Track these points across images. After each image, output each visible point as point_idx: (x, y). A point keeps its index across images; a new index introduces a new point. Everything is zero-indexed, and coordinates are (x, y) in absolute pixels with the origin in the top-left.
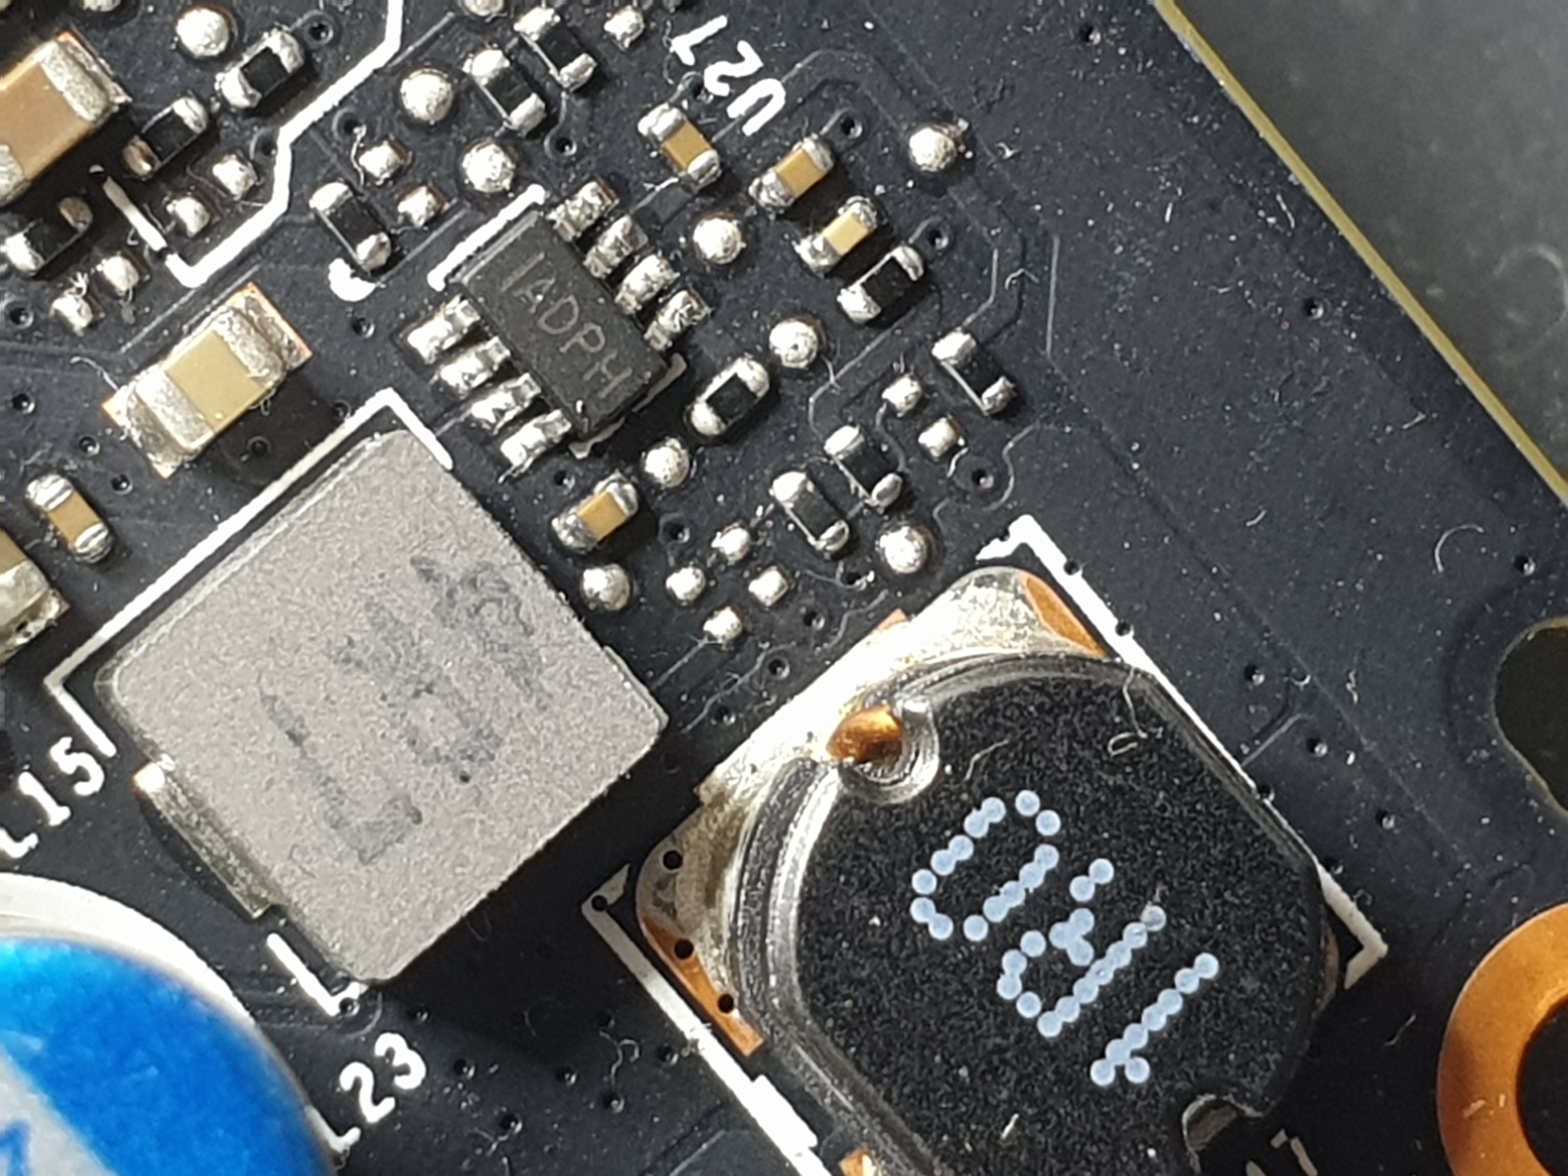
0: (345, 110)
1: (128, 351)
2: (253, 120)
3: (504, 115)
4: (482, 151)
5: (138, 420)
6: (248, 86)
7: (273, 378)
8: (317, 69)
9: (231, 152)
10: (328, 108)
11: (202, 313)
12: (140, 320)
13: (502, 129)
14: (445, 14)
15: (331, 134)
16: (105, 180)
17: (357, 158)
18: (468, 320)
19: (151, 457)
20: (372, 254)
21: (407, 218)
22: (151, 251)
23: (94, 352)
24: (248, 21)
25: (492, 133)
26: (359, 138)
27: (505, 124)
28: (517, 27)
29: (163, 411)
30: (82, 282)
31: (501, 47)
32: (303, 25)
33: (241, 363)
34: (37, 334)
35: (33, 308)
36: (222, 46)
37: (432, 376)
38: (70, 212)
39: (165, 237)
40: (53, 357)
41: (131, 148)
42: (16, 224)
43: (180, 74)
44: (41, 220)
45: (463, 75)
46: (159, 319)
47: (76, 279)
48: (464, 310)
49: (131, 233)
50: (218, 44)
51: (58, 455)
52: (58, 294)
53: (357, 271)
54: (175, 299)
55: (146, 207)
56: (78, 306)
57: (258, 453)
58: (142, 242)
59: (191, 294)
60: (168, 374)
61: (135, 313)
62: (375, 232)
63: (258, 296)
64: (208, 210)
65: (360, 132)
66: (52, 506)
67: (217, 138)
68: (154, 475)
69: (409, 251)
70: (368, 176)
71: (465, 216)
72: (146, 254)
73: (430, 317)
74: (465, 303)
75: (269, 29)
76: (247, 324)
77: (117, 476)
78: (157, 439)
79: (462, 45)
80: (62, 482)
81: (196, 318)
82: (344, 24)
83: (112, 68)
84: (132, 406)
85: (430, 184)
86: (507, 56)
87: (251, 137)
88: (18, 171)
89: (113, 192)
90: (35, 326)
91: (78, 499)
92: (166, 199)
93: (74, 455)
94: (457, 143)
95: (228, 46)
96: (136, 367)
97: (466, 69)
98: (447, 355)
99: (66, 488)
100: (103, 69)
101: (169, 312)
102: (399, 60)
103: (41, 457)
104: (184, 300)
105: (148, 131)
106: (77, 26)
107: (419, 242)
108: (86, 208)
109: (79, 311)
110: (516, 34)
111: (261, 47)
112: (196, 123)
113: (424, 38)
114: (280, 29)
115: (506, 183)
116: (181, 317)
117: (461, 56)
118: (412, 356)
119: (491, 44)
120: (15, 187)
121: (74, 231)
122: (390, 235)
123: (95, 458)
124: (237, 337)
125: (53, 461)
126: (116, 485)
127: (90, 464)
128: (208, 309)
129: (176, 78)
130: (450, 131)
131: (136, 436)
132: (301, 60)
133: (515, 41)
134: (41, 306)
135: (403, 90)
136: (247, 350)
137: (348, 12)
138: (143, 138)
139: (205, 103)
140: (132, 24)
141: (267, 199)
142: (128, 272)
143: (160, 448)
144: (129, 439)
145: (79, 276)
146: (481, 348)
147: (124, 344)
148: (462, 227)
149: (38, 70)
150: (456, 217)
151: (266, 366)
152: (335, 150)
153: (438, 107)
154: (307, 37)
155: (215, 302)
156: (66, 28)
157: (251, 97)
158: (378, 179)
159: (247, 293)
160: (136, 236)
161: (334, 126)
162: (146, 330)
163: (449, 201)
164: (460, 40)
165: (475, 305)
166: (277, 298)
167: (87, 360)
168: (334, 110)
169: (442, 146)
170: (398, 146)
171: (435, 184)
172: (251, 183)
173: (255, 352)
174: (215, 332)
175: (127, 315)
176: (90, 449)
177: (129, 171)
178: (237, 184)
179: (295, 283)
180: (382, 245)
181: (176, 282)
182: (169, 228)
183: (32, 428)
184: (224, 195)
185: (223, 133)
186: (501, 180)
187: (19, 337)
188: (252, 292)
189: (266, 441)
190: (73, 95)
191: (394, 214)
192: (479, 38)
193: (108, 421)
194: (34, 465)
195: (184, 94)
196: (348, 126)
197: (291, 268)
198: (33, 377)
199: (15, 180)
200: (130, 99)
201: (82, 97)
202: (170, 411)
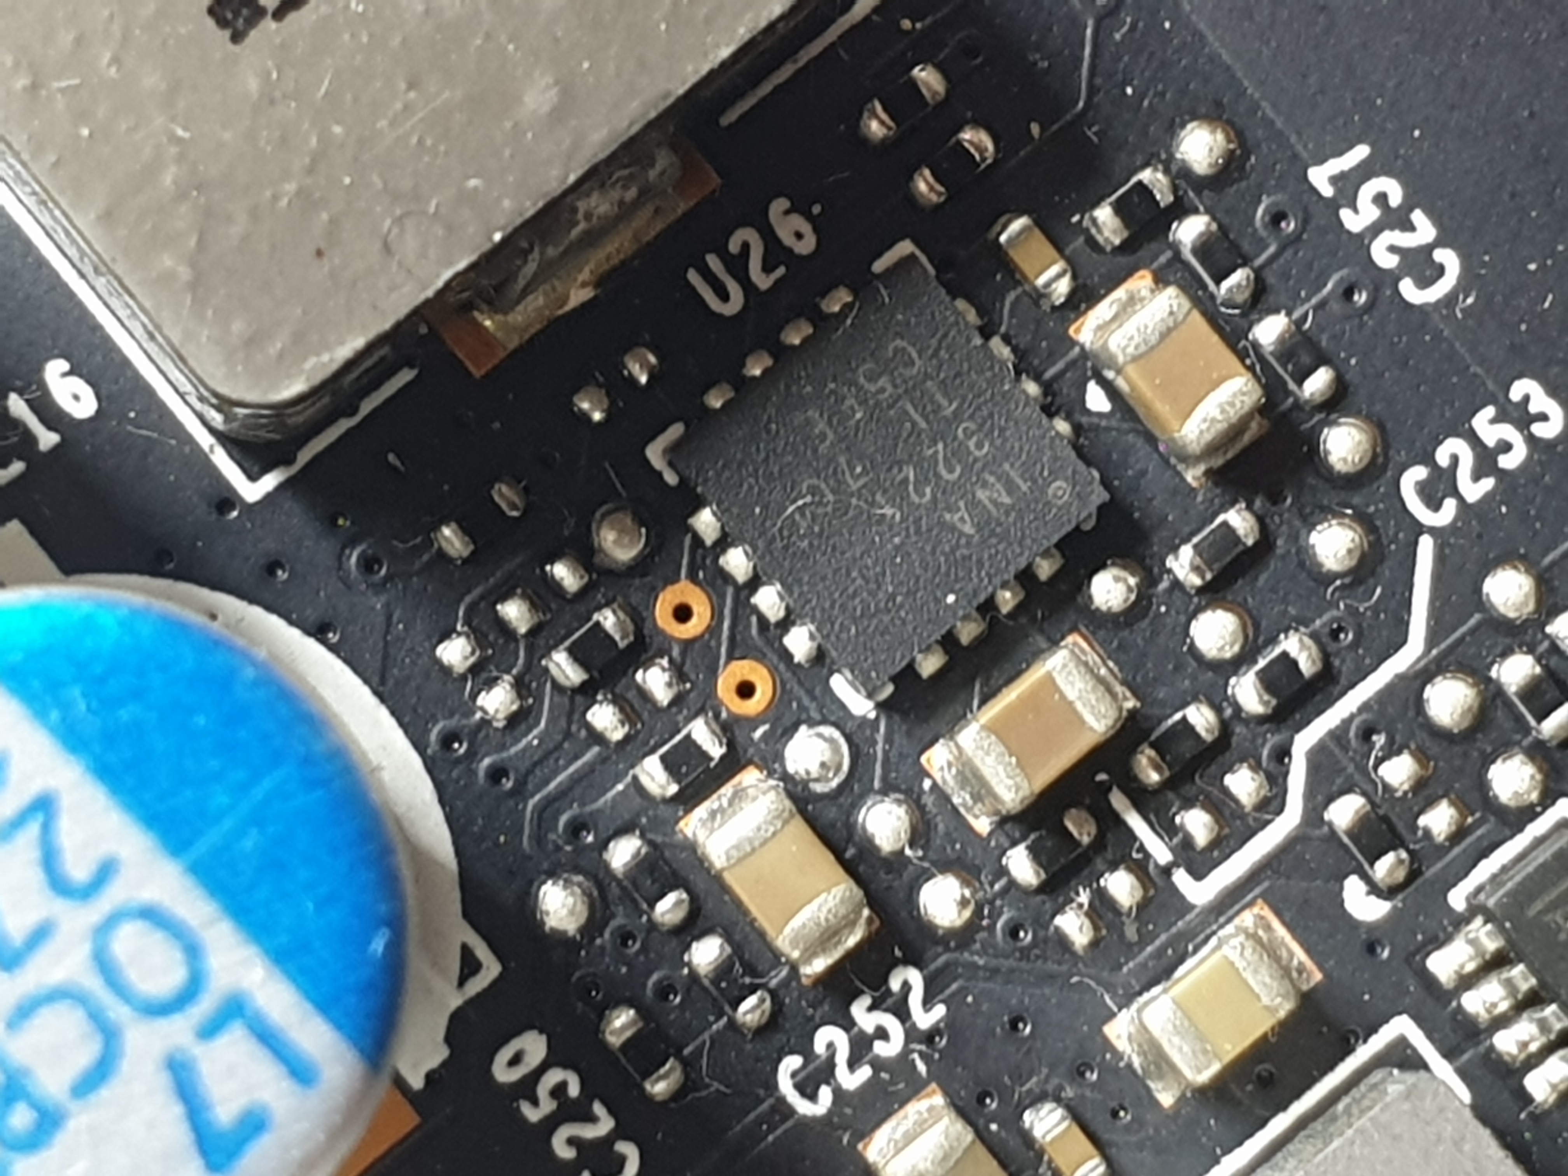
0: (1364, 716)
1: (1130, 970)
2: (1266, 726)
3: (1533, 722)
4: (1509, 762)
5: (1140, 1045)
6: (1262, 692)
7: (1285, 1008)
8: (1335, 671)
9: (1242, 760)
10: (1346, 714)
11: (1208, 931)
12: (1144, 939)
13: (1530, 739)
14: (1472, 615)
15: (1349, 741)
16: (1110, 789)
17: (1376, 767)
18: (1492, 945)
19: (1152, 1085)
20: (1391, 872)
21: (1427, 833)
22: (1157, 865)
23: (1093, 971)
24: (1264, 624)
25: (1519, 743)
26: (1378, 746)
27: (1534, 733)
28: (1549, 629)
29: (1170, 1041)
30: (1084, 897)
31: (1531, 651)
32: (1323, 625)
33: (1252, 990)
34: (1036, 951)
35: (1032, 924)
36: (1236, 648)
37: (1450, 1002)
38: (1075, 824)
39: (1171, 850)
40: (1052, 977)
41: (1139, 756)
42: (1017, 835)
43: (1194, 678)
44: (1044, 832)
45: (1490, 679)
46: (1163, 937)
47: (1078, 894)
48: (1488, 934)
49: (1137, 844)
50: (1232, 646)
51: (1055, 1081)
52: (1059, 910)
53: (1374, 889)
54: (1182, 916)
55: (1152, 817)
56: (1079, 923)
57: (1266, 1082)
58: (1147, 856)
59: (1197, 911)
60: (1174, 1001)
61: (1138, 930)
62: (1394, 848)
63: (1268, 913)
64: (1217, 821)
65: (1379, 740)
66: (1048, 1138)
67: (1228, 746)
68: (1156, 1103)
69: (1428, 868)
70: (1386, 787)
71: (1489, 832)
72: (1151, 867)
73: (1448, 939)
74: (1489, 926)
75: (1286, 631)
76: (1258, 948)
77: (1114, 1104)
78: (1158, 1067)
79: (1489, 649)
80: (1060, 1112)
81: (1202, 936)
82: (1365, 625)
83: (1121, 670)
84: (1132, 1029)
85: (1453, 796)
86: (1538, 660)
87: (1263, 745)
88: (1025, 784)
89: (1118, 800)
90: (1034, 943)
91: (1077, 1131)
92: (1174, 810)
93: (1072, 1081)
94: (1482, 752)
95: (1243, 647)
96: (1137, 988)
97: (1493, 673)
98: (1467, 982)
99: (1063, 1119)
100: (1110, 670)
101: (1174, 930)
102: (1422, 663)
103: (1038, 1082)
104: (1188, 918)
105: (1158, 739)
106: (1087, 627)
107: (1440, 858)
108: (1092, 821)
109: (1081, 928)
110: (1547, 636)
111: (1277, 651)
112: (1207, 731)
113: (1449, 641)
114: (1297, 630)
115: (1534, 796)
116: (1188, 935)
117: (1489, 660)
118: (1429, 981)
119: (1520, 647)
120: (1022, 801)
121: (1077, 844)
122: (1409, 851)
123: (1093, 1086)
124: (1249, 964)
125: (1050, 1088)
126: (1115, 1114)
127: (1088, 1093)
128: (1214, 927)
129: (1187, 682)
130: (1475, 740)
131: (1137, 1062)
132: (1319, 665)
133: (1546, 644)
134: (1042, 922)
135: (1425, 696)
136: (1259, 977)
137: (1369, 613)
138: (1153, 745)
139: (1218, 709)
140: (1145, 624)
141: (1280, 810)
142: (1132, 887)
143: (1160, 1077)
144: (1129, 1066)
145: (1081, 890)
146: (1505, 975)
147: (1127, 963)
148: (1485, 843)
149: (1049, 679)
150: (1479, 832)
151: (1278, 995)
152: (1352, 759)
153: (1463, 715)
154: (1325, 640)
155: (1222, 920)
156: (1074, 629)
157: (1266, 704)
158: (1396, 790)
159: (1256, 910)
160: (1142, 849)
161: (1352, 734)
162: (1149, 949)
163: (1472, 814)
164: (1487, 643)
165: (1501, 929)
166: (1287, 916)
167: (1087, 980)
168: (1352, 717)
169: (1466, 755)
170: (1421, 756)
171: (1458, 797)
172: (1263, 793)
173: (1268, 980)
174: (1226, 957)
175: (1131, 932)
176: (1088, 1074)
177: (1135, 779)
178: (1250, 795)
179: (1306, 901)
180: (1401, 862)
181: (1182, 897)
182: (1175, 841)
183: (1029, 1051)
184: (1233, 805)
185: (1234, 740)
186: (1529, 792)
187: (1017, 954)
188: (1261, 909)
189: (1273, 1070)
190: (1084, 705)
191: (1414, 828)
192: (1508, 641)
193: (1107, 1045)
194: (1030, 1091)
195: (1195, 699)
196: (1367, 734)
197: (1304, 884)
198: (1031, 996)
199: (1021, 794)
200: (1138, 705)
201: (1093, 707)
202: (1176, 1040)
